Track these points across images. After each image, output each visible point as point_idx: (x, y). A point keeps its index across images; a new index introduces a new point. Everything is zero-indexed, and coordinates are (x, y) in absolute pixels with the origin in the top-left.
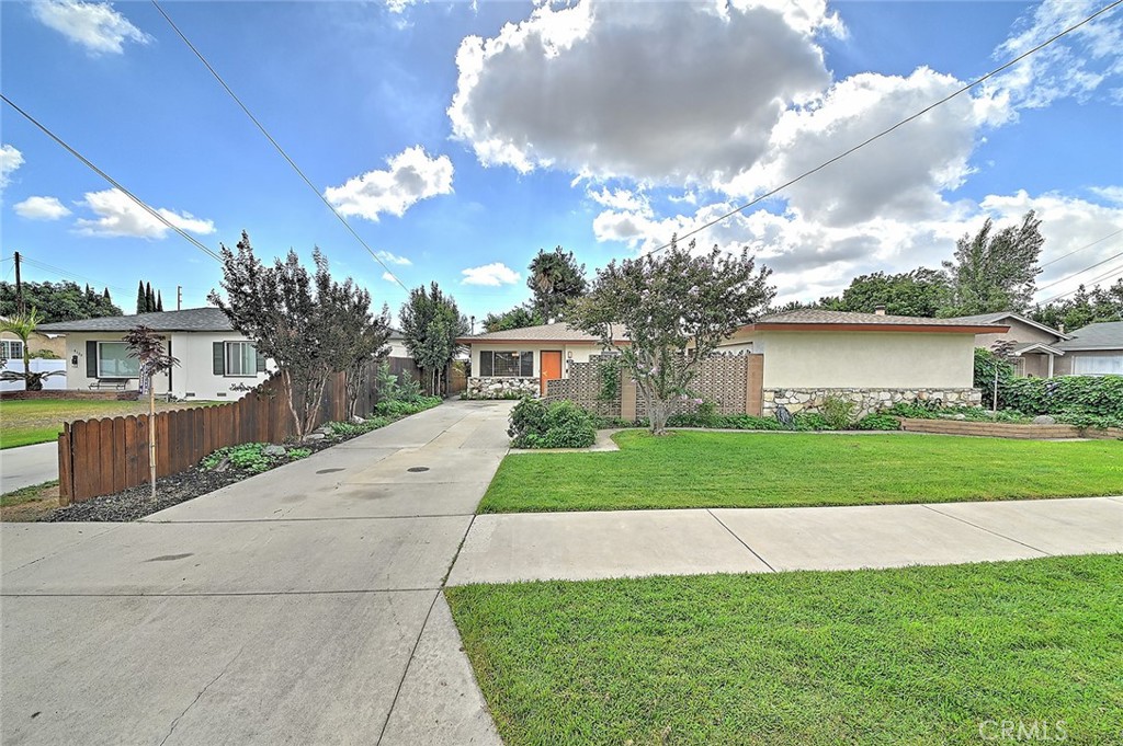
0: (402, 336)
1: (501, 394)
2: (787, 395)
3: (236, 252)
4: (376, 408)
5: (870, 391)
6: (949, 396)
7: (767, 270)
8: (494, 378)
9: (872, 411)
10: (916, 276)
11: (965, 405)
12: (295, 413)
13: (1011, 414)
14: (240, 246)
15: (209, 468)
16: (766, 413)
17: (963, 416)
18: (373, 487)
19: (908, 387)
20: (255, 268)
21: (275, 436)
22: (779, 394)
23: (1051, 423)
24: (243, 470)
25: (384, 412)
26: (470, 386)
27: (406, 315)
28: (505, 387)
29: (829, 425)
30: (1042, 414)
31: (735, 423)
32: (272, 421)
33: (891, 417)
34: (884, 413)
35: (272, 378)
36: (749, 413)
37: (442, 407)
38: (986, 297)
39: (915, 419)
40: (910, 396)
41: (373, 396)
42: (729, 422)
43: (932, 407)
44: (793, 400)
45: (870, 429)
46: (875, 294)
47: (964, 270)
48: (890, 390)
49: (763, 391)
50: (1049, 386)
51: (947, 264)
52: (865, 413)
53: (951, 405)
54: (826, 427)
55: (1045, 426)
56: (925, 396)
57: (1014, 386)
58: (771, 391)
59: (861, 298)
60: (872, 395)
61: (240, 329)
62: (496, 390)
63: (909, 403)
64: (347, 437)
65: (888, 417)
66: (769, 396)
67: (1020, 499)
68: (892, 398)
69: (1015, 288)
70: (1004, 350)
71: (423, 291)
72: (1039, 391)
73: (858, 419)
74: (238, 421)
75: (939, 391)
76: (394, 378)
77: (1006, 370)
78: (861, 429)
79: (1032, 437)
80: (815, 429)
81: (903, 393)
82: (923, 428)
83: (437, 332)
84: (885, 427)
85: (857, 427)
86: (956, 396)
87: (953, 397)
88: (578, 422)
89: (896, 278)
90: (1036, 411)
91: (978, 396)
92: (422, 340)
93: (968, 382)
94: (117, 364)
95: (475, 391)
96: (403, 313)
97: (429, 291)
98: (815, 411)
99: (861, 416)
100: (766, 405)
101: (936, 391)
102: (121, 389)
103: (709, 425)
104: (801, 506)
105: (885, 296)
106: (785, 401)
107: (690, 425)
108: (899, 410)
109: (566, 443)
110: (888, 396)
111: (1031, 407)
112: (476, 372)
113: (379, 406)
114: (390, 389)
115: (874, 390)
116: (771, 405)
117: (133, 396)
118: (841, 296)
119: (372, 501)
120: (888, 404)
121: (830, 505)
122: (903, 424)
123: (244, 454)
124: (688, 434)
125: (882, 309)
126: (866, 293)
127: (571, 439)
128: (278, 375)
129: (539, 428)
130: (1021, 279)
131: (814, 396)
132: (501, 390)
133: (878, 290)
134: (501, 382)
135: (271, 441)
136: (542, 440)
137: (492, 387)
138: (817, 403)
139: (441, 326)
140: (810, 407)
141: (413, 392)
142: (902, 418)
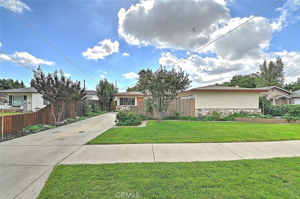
0: (96, 94)
1: (125, 110)
2: (202, 110)
3: (37, 71)
4: (85, 114)
5: (227, 109)
6: (251, 111)
7: (188, 74)
8: (123, 106)
9: (228, 115)
10: (251, 75)
11: (256, 113)
12: (54, 116)
13: (269, 116)
14: (38, 69)
15: (23, 131)
16: (196, 115)
17: (254, 117)
18: (63, 137)
19: (239, 108)
20: (42, 75)
21: (48, 122)
22: (200, 110)
23: (280, 119)
24: (32, 132)
25: (87, 116)
26: (116, 108)
27: (98, 88)
28: (127, 108)
29: (214, 119)
30: (279, 116)
31: (186, 119)
32: (48, 118)
33: (233, 117)
34: (231, 116)
35: (48, 106)
36: (191, 116)
37: (106, 114)
38: (270, 81)
39: (239, 118)
40: (239, 111)
41: (84, 111)
42: (185, 118)
43: (245, 114)
44: (204, 112)
45: (226, 121)
46: (239, 81)
47: (262, 73)
48: (233, 109)
49: (195, 109)
50: (280, 108)
51: (258, 73)
52: (226, 116)
53: (252, 113)
54: (213, 120)
55: (277, 120)
56: (244, 111)
57: (271, 108)
58: (197, 109)
59: (235, 82)
60: (228, 110)
61: (39, 92)
62: (124, 109)
63: (239, 113)
64: (71, 122)
65: (232, 117)
66: (196, 111)
67: (250, 142)
68: (234, 111)
69: (279, 79)
70: (265, 97)
71: (102, 81)
72: (278, 109)
73: (224, 118)
74: (35, 118)
75: (248, 109)
76: (91, 106)
77: (269, 103)
78: (224, 121)
79: (273, 123)
80: (210, 120)
81: (237, 110)
82: (242, 120)
83: (106, 92)
84: (230, 120)
85: (223, 120)
86: (254, 111)
87: (252, 111)
88: (135, 118)
89: (245, 76)
90: (277, 115)
91: (260, 111)
92: (102, 95)
93: (257, 106)
94: (18, 102)
95: (118, 109)
96: (97, 87)
97: (104, 81)
98: (210, 115)
99: (224, 117)
100: (196, 113)
101: (247, 109)
102: (18, 109)
103: (178, 119)
104: (181, 143)
105: (242, 81)
106: (201, 112)
107: (173, 119)
108: (236, 115)
109: (131, 124)
110: (233, 111)
111: (276, 114)
112: (118, 104)
113: (86, 114)
114: (89, 109)
115: (228, 109)
116: (197, 113)
117: (21, 111)
118: (230, 82)
119: (60, 141)
120: (233, 113)
121: (190, 143)
122: (236, 119)
123: (35, 127)
124: (168, 122)
125: (238, 85)
126: (236, 80)
127: (132, 123)
128: (50, 105)
129: (123, 120)
130: (280, 76)
131: (210, 111)
132: (126, 109)
133: (240, 80)
134: (125, 107)
135: (47, 124)
136: (123, 124)
137: (123, 108)
138: (211, 113)
139: (107, 91)
140: (209, 114)
141: (98, 110)
142: (236, 118)
